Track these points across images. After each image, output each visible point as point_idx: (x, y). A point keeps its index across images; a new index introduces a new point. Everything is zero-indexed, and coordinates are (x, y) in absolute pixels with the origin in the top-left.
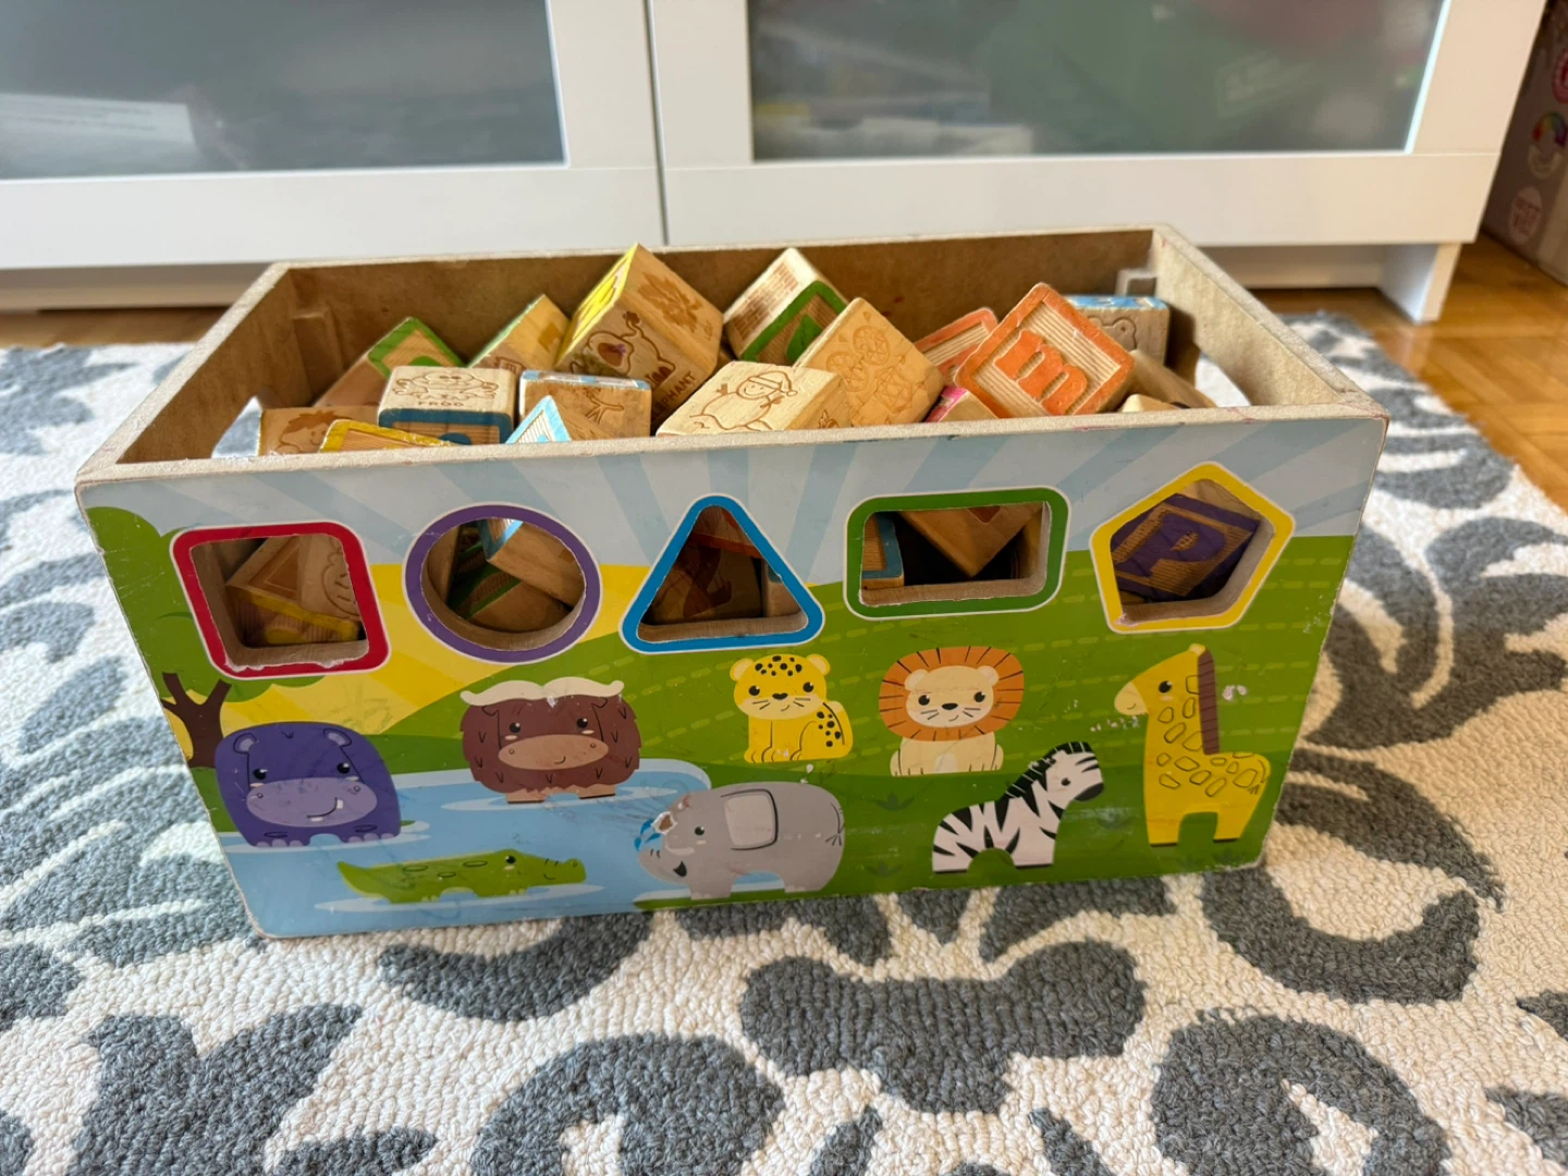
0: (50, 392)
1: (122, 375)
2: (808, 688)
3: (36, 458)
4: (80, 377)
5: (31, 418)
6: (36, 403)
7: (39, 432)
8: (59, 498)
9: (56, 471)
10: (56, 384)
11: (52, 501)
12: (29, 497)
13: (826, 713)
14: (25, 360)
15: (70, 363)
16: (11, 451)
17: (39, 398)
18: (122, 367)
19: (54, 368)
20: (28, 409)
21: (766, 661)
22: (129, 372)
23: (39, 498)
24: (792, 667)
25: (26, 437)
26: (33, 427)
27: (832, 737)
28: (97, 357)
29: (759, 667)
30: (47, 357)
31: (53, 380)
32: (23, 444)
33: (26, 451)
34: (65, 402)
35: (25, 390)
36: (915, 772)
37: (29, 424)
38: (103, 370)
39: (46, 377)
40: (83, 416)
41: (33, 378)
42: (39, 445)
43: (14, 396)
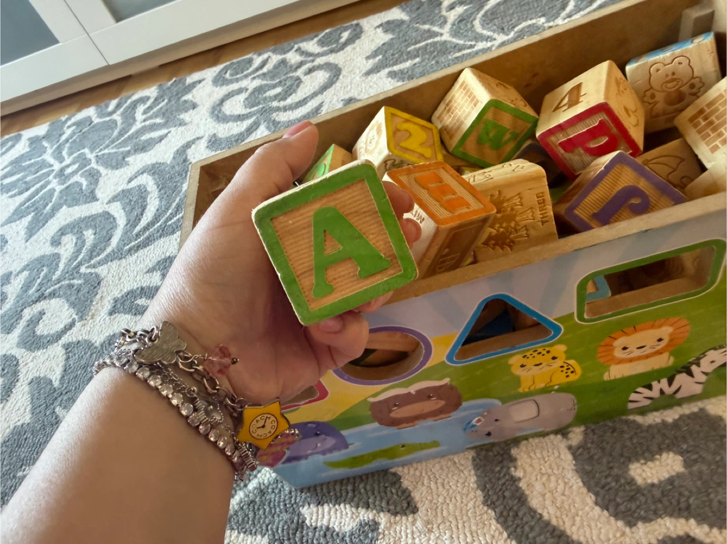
0: (179, 99)
1: (201, 85)
2: (554, 358)
3: (185, 127)
4: (187, 90)
5: (176, 111)
6: (176, 105)
7: (182, 116)
8: (199, 140)
9: (194, 130)
10: (180, 95)
11: (198, 142)
12: (189, 142)
13: (565, 365)
14: (165, 88)
15: (180, 85)
16: (175, 126)
17: (176, 103)
18: (200, 82)
19: (175, 89)
20: (174, 108)
21: (528, 354)
22: (203, 83)
23: (193, 142)
24: (544, 352)
25: (178, 119)
26: (179, 115)
27: (569, 373)
28: (189, 80)
29: (524, 357)
30: (172, 85)
31: (177, 94)
32: (179, 123)
33: (180, 125)
34: (186, 102)
35: (170, 101)
36: (619, 376)
37: (177, 114)
38: (194, 85)
39: (175, 93)
40: (194, 106)
41: (170, 95)
42: (184, 121)
43: (167, 104)
